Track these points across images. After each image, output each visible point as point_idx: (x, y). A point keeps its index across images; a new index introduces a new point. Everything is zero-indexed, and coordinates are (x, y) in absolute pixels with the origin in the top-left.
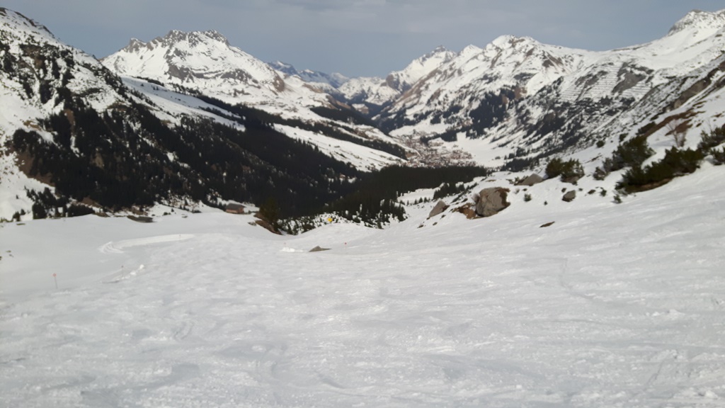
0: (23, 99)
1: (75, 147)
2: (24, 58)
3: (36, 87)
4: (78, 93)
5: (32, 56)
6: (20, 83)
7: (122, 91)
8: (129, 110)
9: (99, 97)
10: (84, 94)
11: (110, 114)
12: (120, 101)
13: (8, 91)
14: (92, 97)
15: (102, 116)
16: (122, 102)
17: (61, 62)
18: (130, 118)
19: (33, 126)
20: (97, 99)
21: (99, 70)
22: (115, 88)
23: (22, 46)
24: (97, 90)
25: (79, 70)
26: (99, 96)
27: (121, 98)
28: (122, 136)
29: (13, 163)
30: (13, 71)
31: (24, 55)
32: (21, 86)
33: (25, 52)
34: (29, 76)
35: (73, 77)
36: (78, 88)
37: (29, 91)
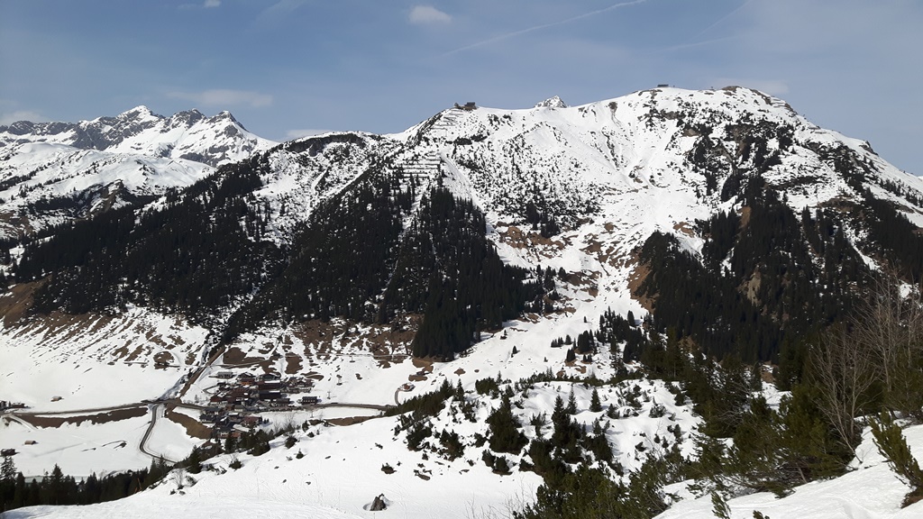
0: (699, 196)
1: (729, 262)
2: (725, 143)
3: (722, 182)
4: (776, 183)
5: (737, 140)
6: (706, 175)
7: (856, 181)
8: (855, 209)
9: (809, 191)
10: (785, 185)
11: (813, 216)
12: (845, 195)
13: (686, 186)
14: (797, 190)
15: (800, 218)
16: (850, 196)
17: (773, 144)
18: (853, 223)
19: (684, 230)
20: (805, 193)
21: (831, 150)
22: (845, 176)
23: (728, 128)
24: (811, 180)
25: (794, 152)
26: (810, 189)
27: (849, 190)
28: (819, 249)
29: (627, 276)
30: (705, 160)
31: (727, 139)
32: (705, 179)
33: (729, 134)
34: (721, 166)
35: (780, 163)
36: (778, 177)
37: (711, 184)
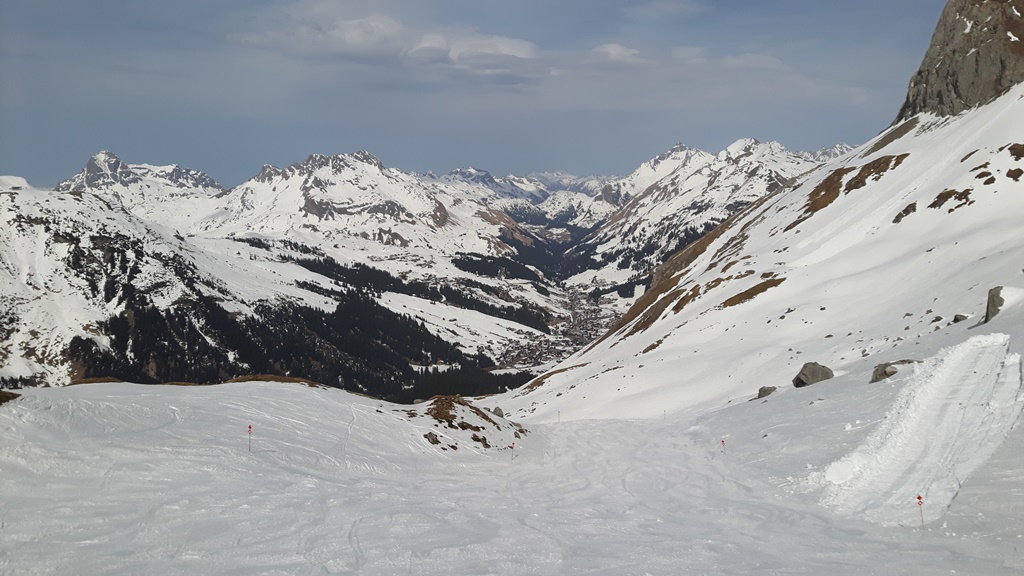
0: (87, 298)
1: (131, 352)
2: (93, 252)
3: (101, 285)
4: (142, 289)
5: (102, 249)
6: (87, 280)
7: (190, 283)
8: (195, 305)
9: (165, 293)
10: (149, 290)
11: (172, 312)
12: (187, 294)
13: (73, 290)
14: (156, 292)
15: (164, 314)
16: (190, 296)
17: (130, 254)
18: (194, 314)
19: (92, 331)
20: (162, 295)
21: (170, 259)
22: (183, 279)
23: (92, 238)
24: (163, 284)
25: (147, 262)
26: (164, 291)
27: (188, 291)
28: (181, 336)
29: (67, 373)
30: (81, 266)
31: (94, 248)
32: (87, 283)
33: (95, 244)
34: (96, 272)
35: (140, 272)
36: (143, 284)
37: (94, 288)
